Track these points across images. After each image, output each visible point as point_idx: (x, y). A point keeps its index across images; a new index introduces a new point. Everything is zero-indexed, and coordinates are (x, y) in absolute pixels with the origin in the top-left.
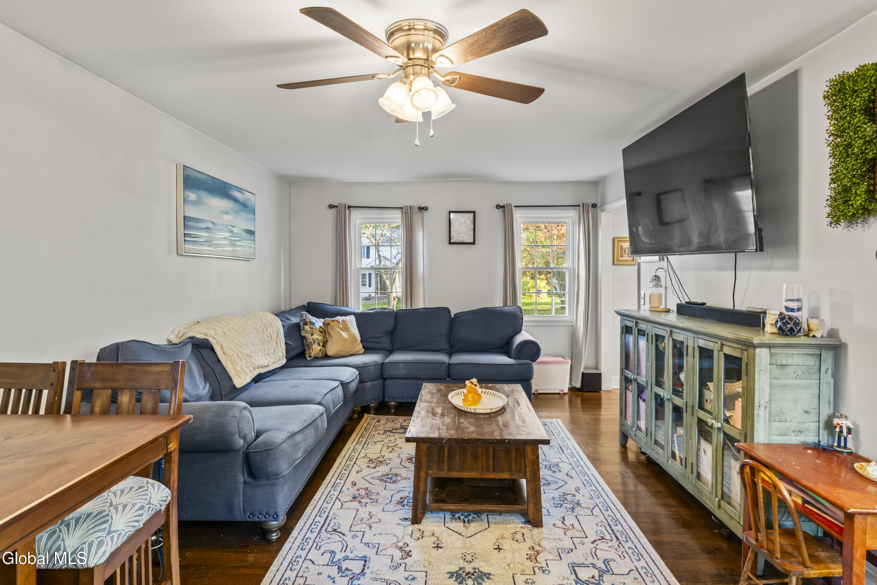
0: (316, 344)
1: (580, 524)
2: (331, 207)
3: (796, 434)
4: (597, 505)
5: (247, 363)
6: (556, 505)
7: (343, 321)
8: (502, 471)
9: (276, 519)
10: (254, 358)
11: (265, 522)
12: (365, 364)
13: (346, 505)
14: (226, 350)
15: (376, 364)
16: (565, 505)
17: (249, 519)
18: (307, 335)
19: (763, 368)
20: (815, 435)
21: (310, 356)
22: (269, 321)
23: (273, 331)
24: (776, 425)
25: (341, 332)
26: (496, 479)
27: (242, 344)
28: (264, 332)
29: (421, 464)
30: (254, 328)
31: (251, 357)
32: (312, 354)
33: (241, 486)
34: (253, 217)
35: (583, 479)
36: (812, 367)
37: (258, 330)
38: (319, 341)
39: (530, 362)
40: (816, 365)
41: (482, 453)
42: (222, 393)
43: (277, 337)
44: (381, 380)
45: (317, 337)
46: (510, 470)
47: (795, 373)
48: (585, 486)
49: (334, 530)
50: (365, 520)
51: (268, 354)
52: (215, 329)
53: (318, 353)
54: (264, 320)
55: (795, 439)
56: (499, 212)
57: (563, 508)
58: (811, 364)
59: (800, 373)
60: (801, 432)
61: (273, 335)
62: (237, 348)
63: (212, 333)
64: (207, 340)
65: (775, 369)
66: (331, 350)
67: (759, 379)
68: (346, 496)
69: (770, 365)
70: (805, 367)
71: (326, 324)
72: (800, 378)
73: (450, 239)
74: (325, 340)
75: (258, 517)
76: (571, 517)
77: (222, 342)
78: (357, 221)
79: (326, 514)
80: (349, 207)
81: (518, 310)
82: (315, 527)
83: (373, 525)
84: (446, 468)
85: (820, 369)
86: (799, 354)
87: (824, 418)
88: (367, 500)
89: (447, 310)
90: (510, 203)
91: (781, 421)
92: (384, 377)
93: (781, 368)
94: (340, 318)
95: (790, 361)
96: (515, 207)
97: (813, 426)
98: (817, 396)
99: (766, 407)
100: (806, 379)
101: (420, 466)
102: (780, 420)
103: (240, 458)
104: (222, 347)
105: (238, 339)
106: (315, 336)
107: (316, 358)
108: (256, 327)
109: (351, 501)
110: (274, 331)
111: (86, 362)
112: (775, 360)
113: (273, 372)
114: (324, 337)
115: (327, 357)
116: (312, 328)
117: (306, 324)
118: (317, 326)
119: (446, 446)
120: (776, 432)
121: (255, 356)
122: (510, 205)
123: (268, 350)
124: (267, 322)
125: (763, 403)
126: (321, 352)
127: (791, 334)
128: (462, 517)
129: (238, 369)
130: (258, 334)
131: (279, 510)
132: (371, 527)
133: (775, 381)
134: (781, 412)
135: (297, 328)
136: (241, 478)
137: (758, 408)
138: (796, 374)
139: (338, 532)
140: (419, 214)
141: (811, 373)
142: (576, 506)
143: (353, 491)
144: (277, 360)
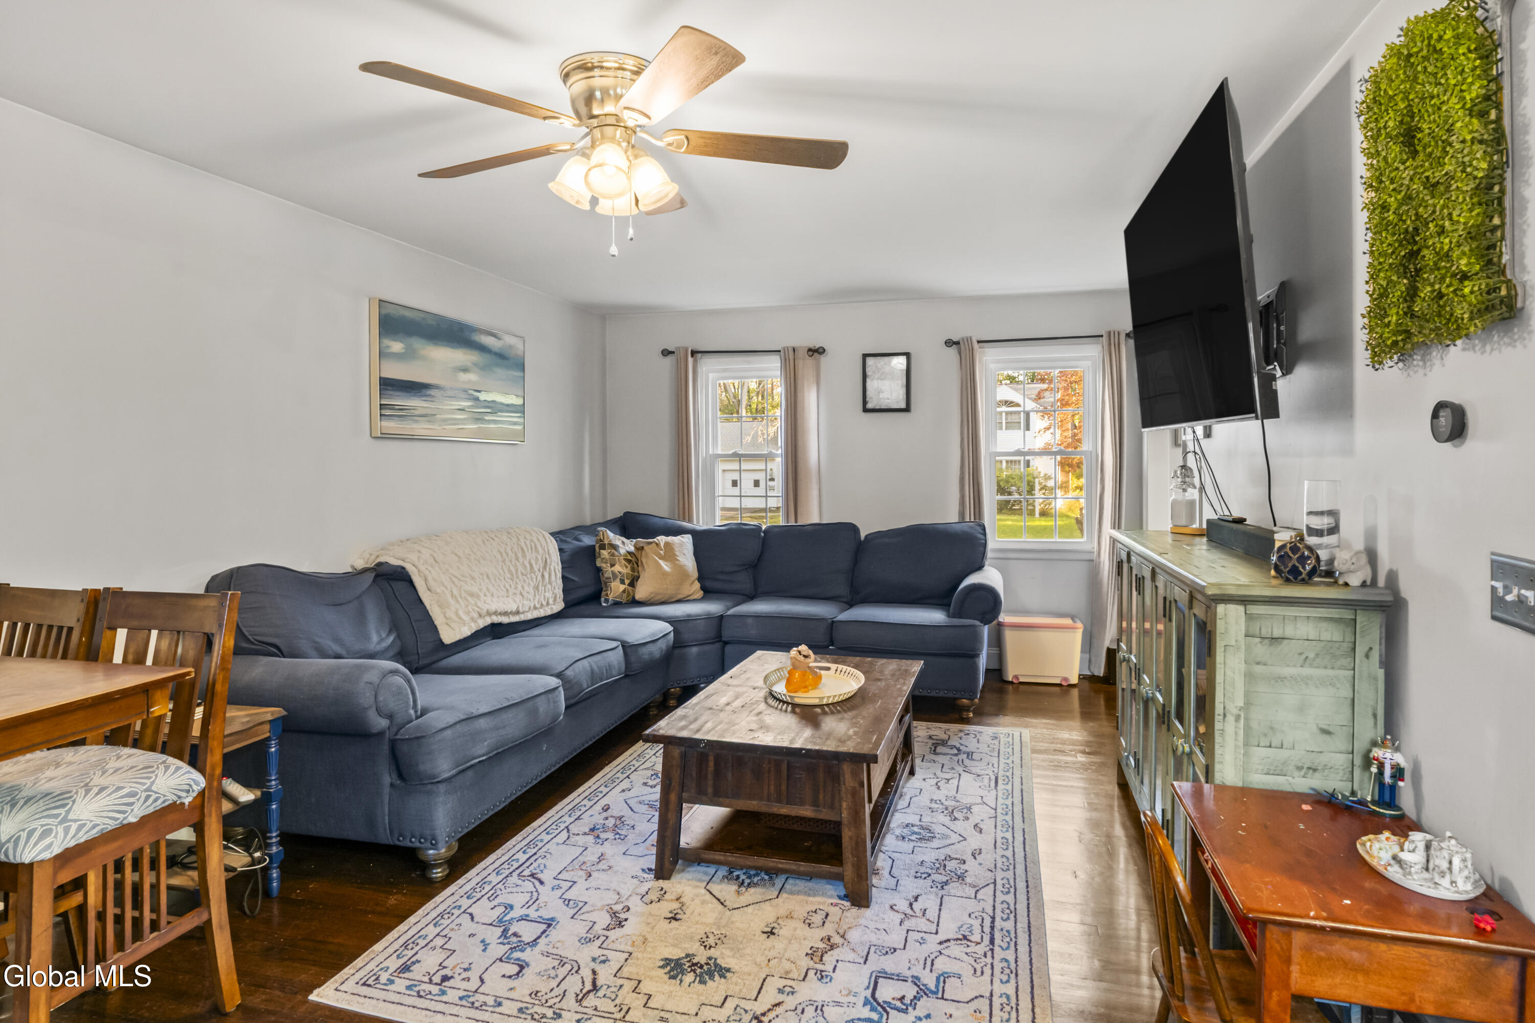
0: (618, 580)
1: (940, 910)
2: (666, 353)
3: (1302, 773)
4: (995, 883)
5: (467, 606)
6: (919, 875)
7: (667, 544)
8: (802, 803)
9: (434, 846)
10: (483, 598)
11: (419, 848)
12: (689, 616)
13: (573, 839)
14: (432, 584)
15: (709, 617)
16: (934, 877)
17: (398, 843)
18: (604, 565)
19: (1233, 643)
20: (1344, 778)
21: (607, 601)
22: (532, 541)
23: (537, 558)
24: (1259, 753)
25: (661, 562)
26: (789, 816)
27: (463, 576)
28: (517, 559)
29: (670, 780)
30: (499, 551)
31: (478, 597)
32: (611, 597)
33: (387, 790)
34: (522, 374)
35: (1000, 835)
36: (1337, 645)
37: (504, 554)
38: (623, 576)
39: (977, 623)
40: (1347, 640)
41: (769, 771)
42: (420, 651)
43: (545, 568)
44: (718, 645)
45: (621, 570)
46: (815, 804)
47: (1301, 654)
48: (995, 848)
49: (533, 875)
50: (588, 864)
51: (521, 594)
52: (419, 552)
53: (621, 596)
54: (522, 540)
55: (1301, 784)
56: (952, 351)
57: (929, 880)
58: (1334, 639)
59: (1312, 655)
60: (1315, 770)
61: (536, 564)
62: (453, 583)
63: (413, 557)
64: (403, 568)
65: (1259, 645)
66: (641, 593)
67: (1225, 663)
68: (583, 826)
69: (1246, 636)
70: (1322, 644)
71: (640, 549)
72: (1311, 666)
73: (865, 402)
74: (636, 574)
75: (411, 841)
76: (932, 897)
77: (427, 572)
78: (711, 376)
79: (534, 851)
80: (693, 353)
81: (978, 528)
82: (507, 867)
83: (594, 874)
84: (710, 790)
85: (1354, 649)
86: (1308, 617)
87: (1361, 745)
88: (610, 835)
89: (852, 529)
90: (969, 335)
91: (1270, 747)
92: (724, 639)
93: (1271, 645)
94: (662, 539)
95: (1289, 631)
96: (979, 342)
97: (1341, 760)
98: (1349, 702)
99: (1238, 718)
100: (1326, 668)
101: (670, 784)
102: (1268, 744)
103: (385, 748)
104: (426, 580)
105: (458, 568)
106: (617, 568)
107: (617, 604)
108: (502, 550)
109: (585, 834)
110: (539, 557)
111: (124, 590)
112: (1258, 628)
113: (535, 623)
114: (633, 570)
115: (635, 603)
116: (613, 555)
117: (603, 547)
118: (622, 551)
119: (711, 753)
120: (1260, 767)
121: (485, 595)
122: (969, 340)
123: (523, 587)
124: (528, 543)
125: (1233, 709)
126: (625, 595)
127: (1296, 578)
128: (743, 877)
129: (450, 614)
130: (504, 561)
131: (438, 832)
132: (590, 876)
133: (1258, 669)
134: (1272, 728)
135: (591, 553)
136: (387, 778)
137: (1221, 717)
138: (1303, 657)
139: (536, 879)
140: (810, 362)
141: (1334, 656)
142: (954, 879)
143: (599, 819)
144: (542, 605)
